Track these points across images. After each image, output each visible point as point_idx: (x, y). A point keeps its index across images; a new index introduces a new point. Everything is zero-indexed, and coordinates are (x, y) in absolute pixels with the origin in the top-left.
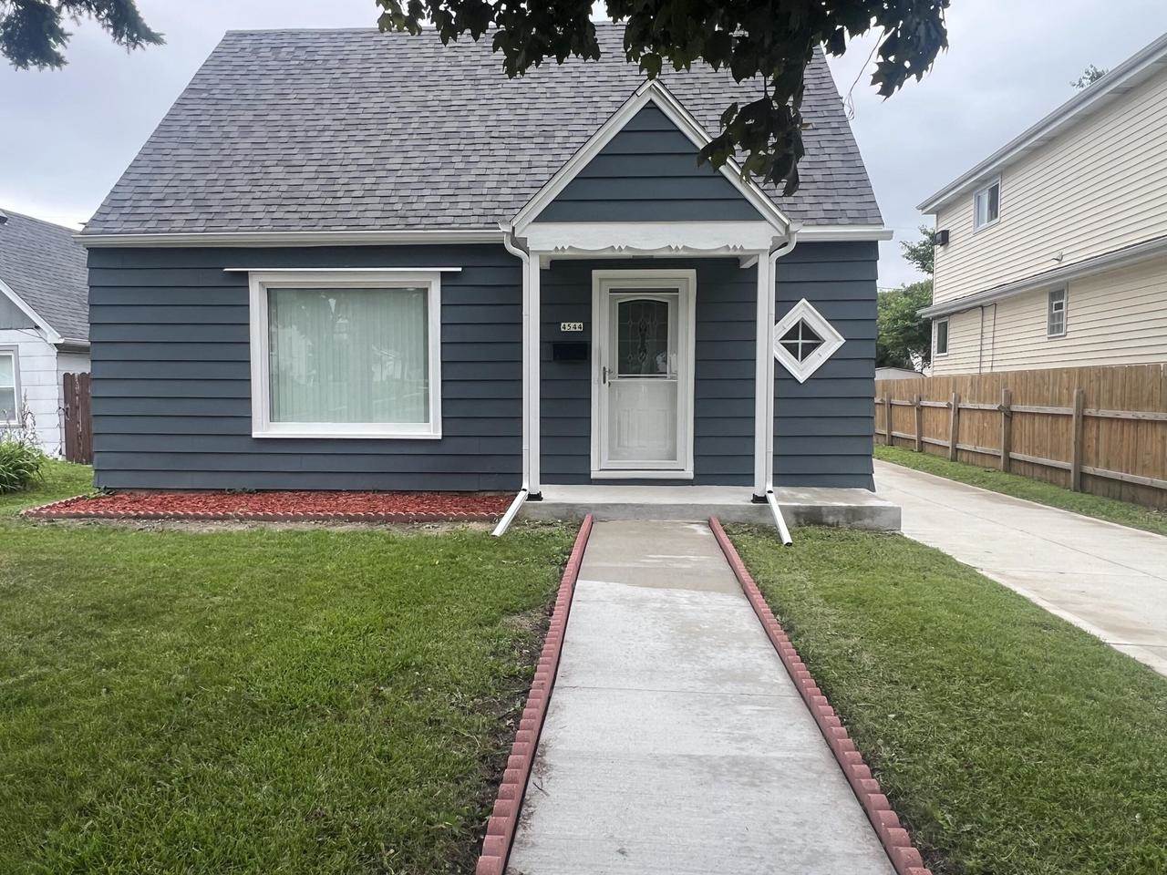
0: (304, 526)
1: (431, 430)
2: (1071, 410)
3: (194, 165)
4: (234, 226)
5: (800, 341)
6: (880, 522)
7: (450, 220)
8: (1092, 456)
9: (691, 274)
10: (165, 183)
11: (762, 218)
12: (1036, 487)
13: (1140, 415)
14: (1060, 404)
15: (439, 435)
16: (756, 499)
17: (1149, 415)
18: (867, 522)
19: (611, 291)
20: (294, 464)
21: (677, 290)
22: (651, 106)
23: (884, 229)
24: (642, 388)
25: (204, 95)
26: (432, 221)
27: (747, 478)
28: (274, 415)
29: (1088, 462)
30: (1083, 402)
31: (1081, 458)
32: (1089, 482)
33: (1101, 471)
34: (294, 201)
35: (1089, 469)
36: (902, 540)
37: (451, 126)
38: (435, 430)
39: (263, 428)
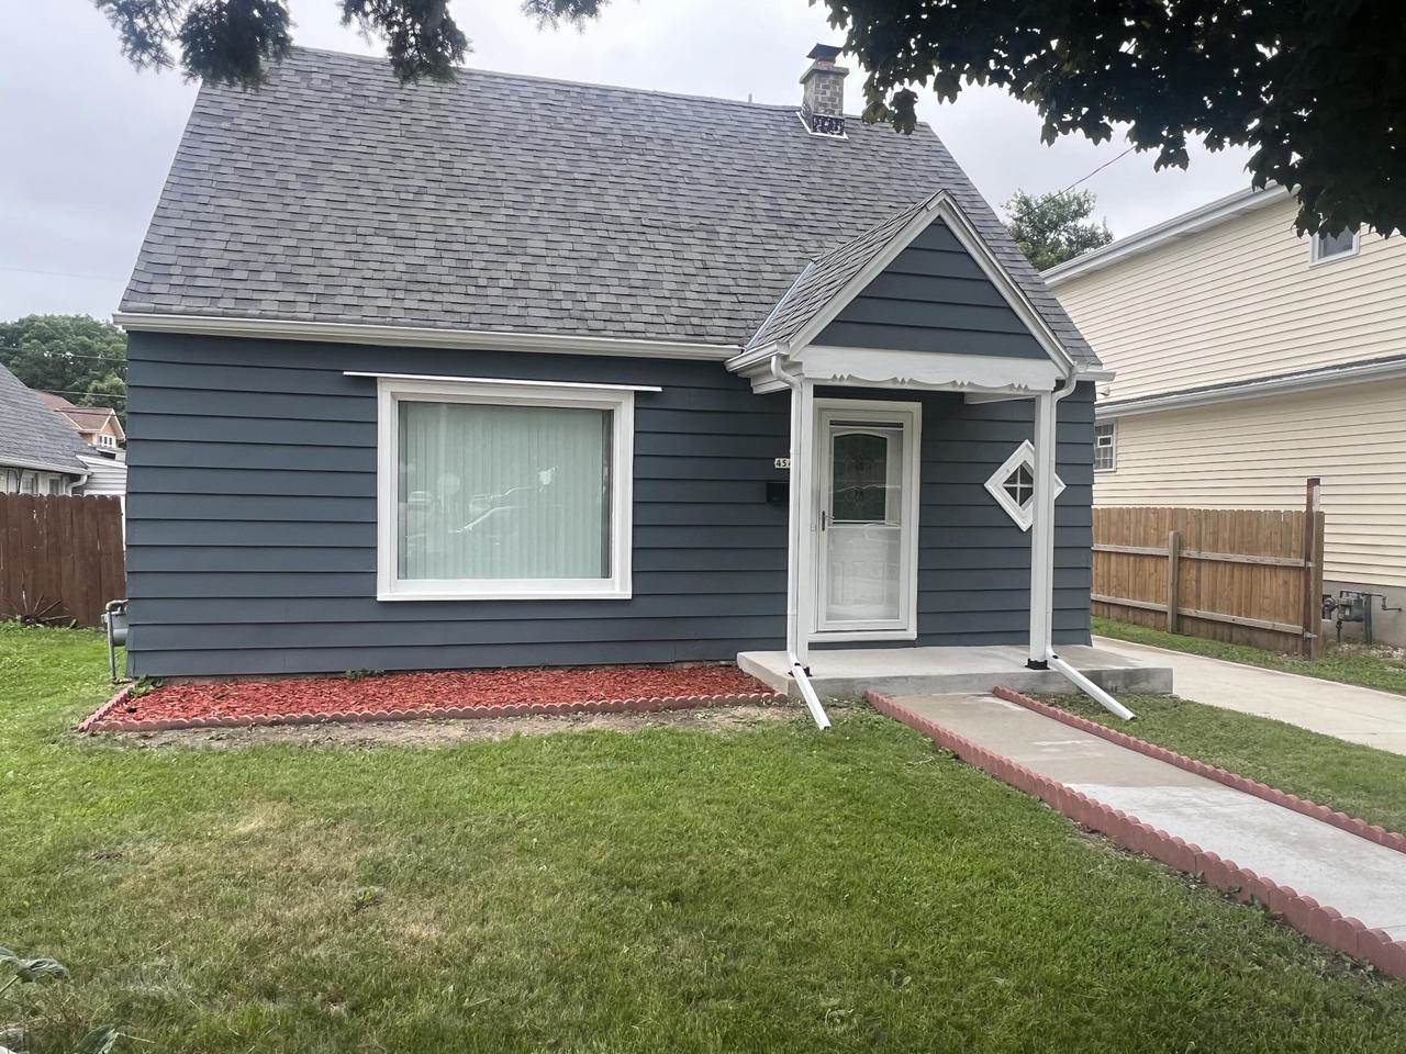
1: (619, 587)
2: (1165, 550)
3: (254, 222)
4: (354, 315)
5: (1019, 485)
6: (1156, 684)
7: (641, 327)
8: (1191, 598)
9: (916, 407)
10: (223, 245)
11: (1046, 357)
13: (1257, 559)
14: (1145, 543)
15: (627, 594)
16: (1032, 665)
17: (1269, 560)
18: (1143, 685)
19: (832, 423)
21: (901, 425)
22: (939, 223)
23: (1105, 368)
24: (863, 537)
25: (226, 125)
26: (619, 327)
27: (1020, 636)
28: (404, 570)
29: (1186, 604)
30: (1180, 543)
31: (1178, 600)
32: (1188, 624)
33: (1204, 613)
34: (426, 287)
35: (1189, 611)
36: (1177, 703)
38: (622, 587)
39: (389, 588)
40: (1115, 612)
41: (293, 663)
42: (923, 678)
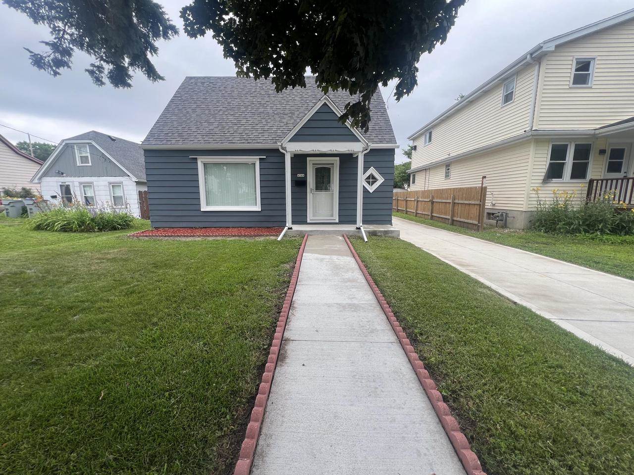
0: (219, 238)
1: (258, 208)
2: (451, 201)
3: (177, 122)
4: (192, 142)
5: (371, 180)
6: (393, 235)
7: (262, 141)
8: (456, 215)
9: (338, 159)
10: (168, 128)
11: (360, 141)
12: (440, 224)
13: (470, 202)
14: (447, 199)
15: (260, 210)
16: (357, 228)
17: (473, 203)
18: (390, 235)
19: (313, 164)
20: (215, 219)
21: (333, 164)
22: (325, 104)
23: (397, 145)
24: (323, 195)
25: (180, 99)
26: (256, 141)
27: (354, 222)
28: (208, 204)
29: (455, 216)
30: (454, 199)
31: (453, 215)
32: (455, 223)
33: (458, 219)
34: (211, 135)
35: (455, 219)
36: (400, 240)
37: (261, 110)
38: (259, 208)
39: (204, 208)
40: (440, 219)
41: (184, 225)
42: (322, 231)
